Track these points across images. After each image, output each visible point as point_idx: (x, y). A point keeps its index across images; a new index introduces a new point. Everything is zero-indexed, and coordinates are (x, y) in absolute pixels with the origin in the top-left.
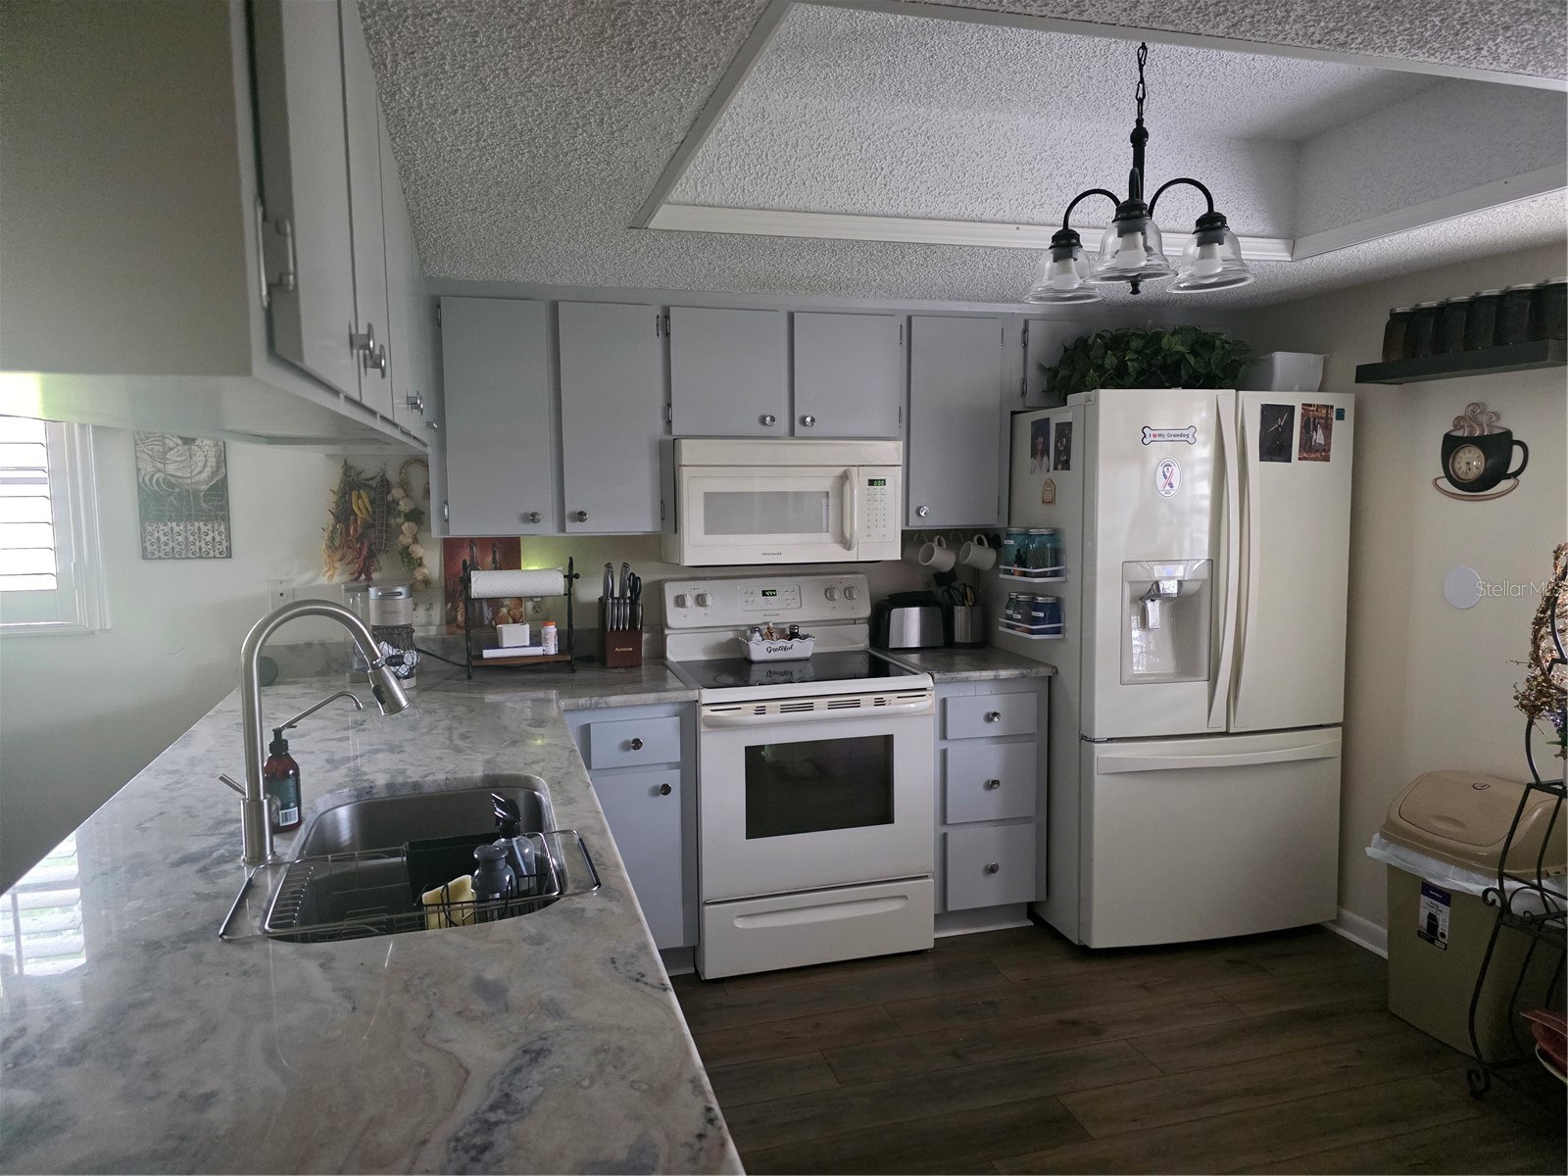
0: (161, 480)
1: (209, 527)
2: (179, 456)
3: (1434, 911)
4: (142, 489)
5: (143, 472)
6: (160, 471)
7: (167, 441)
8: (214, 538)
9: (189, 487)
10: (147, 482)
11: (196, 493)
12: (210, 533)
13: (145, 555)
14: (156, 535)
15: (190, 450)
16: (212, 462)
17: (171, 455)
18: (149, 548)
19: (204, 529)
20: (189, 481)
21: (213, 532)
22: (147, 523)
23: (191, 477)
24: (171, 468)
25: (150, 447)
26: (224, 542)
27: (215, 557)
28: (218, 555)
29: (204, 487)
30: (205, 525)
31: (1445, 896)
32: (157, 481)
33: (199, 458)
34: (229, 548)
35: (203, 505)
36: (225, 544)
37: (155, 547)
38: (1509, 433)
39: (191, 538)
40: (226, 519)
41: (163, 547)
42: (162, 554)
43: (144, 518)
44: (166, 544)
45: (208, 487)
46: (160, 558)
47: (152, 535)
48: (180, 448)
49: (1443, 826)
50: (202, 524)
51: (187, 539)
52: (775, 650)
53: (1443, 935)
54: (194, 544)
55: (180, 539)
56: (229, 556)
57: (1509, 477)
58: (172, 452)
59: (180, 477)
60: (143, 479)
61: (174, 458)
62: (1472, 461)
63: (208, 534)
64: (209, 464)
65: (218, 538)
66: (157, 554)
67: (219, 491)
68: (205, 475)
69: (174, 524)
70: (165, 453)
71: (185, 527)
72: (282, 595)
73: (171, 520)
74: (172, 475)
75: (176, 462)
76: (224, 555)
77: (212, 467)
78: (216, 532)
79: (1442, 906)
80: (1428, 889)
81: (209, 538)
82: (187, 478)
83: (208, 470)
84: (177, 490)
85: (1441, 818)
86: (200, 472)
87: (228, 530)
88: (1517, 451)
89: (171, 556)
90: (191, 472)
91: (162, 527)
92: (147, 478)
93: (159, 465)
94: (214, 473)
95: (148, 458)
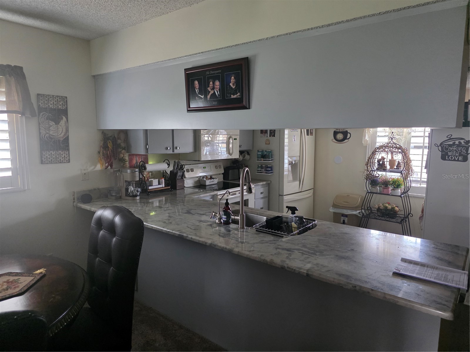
0: (48, 136)
1: (63, 152)
2: (54, 128)
3: (344, 219)
4: (41, 139)
5: (42, 134)
6: (48, 133)
7: (50, 123)
8: (65, 156)
9: (57, 139)
10: (43, 137)
11: (59, 141)
12: (63, 154)
13: (42, 162)
14: (46, 155)
15: (57, 126)
16: (64, 130)
17: (51, 128)
18: (44, 160)
19: (62, 153)
20: (57, 137)
21: (64, 154)
22: (43, 152)
23: (58, 136)
24: (51, 133)
25: (44, 125)
26: (68, 157)
27: (65, 162)
28: (66, 162)
29: (62, 139)
30: (62, 152)
31: (346, 216)
32: (47, 137)
33: (60, 130)
34: (69, 159)
35: (61, 145)
36: (68, 158)
37: (46, 160)
38: (347, 131)
39: (57, 156)
40: (68, 150)
41: (48, 159)
42: (48, 162)
43: (42, 150)
44: (49, 158)
45: (63, 139)
46: (47, 163)
47: (45, 155)
48: (54, 126)
49: (345, 203)
50: (61, 151)
51: (56, 156)
52: (211, 182)
53: (346, 223)
54: (58, 158)
55: (54, 157)
56: (69, 162)
57: (347, 139)
58: (52, 127)
59: (54, 136)
60: (42, 137)
61: (52, 129)
62: (340, 136)
63: (63, 155)
64: (63, 131)
65: (66, 156)
66: (46, 162)
67: (66, 140)
68: (62, 135)
69: (52, 152)
70: (50, 128)
71: (56, 153)
72: (85, 174)
73: (51, 150)
74: (52, 135)
75: (53, 130)
76: (68, 162)
77: (64, 132)
78: (65, 154)
79: (346, 218)
80: (343, 215)
81: (63, 156)
82: (57, 136)
83: (63, 134)
84: (53, 140)
85: (345, 202)
86: (61, 134)
87: (69, 153)
88: (349, 134)
89: (51, 162)
90: (58, 134)
91: (48, 153)
92: (43, 136)
93: (47, 131)
94: (65, 135)
95: (44, 129)
